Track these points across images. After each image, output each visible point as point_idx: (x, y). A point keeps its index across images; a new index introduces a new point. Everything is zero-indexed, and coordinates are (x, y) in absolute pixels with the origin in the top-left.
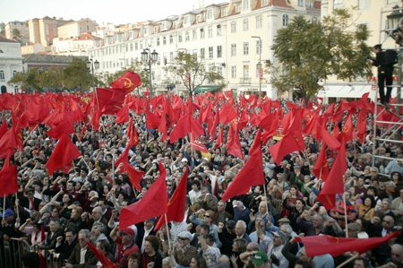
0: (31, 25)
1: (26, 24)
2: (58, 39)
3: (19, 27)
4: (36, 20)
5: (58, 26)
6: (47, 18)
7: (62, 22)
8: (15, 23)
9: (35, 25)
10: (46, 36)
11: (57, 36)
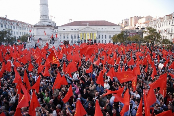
0: (130, 20)
1: (128, 19)
2: (137, 24)
3: (127, 21)
4: (132, 18)
5: (139, 19)
6: (135, 17)
7: (140, 18)
8: (126, 19)
9: (131, 19)
10: (134, 23)
11: (138, 23)
